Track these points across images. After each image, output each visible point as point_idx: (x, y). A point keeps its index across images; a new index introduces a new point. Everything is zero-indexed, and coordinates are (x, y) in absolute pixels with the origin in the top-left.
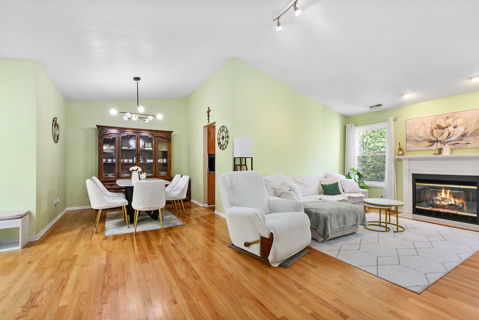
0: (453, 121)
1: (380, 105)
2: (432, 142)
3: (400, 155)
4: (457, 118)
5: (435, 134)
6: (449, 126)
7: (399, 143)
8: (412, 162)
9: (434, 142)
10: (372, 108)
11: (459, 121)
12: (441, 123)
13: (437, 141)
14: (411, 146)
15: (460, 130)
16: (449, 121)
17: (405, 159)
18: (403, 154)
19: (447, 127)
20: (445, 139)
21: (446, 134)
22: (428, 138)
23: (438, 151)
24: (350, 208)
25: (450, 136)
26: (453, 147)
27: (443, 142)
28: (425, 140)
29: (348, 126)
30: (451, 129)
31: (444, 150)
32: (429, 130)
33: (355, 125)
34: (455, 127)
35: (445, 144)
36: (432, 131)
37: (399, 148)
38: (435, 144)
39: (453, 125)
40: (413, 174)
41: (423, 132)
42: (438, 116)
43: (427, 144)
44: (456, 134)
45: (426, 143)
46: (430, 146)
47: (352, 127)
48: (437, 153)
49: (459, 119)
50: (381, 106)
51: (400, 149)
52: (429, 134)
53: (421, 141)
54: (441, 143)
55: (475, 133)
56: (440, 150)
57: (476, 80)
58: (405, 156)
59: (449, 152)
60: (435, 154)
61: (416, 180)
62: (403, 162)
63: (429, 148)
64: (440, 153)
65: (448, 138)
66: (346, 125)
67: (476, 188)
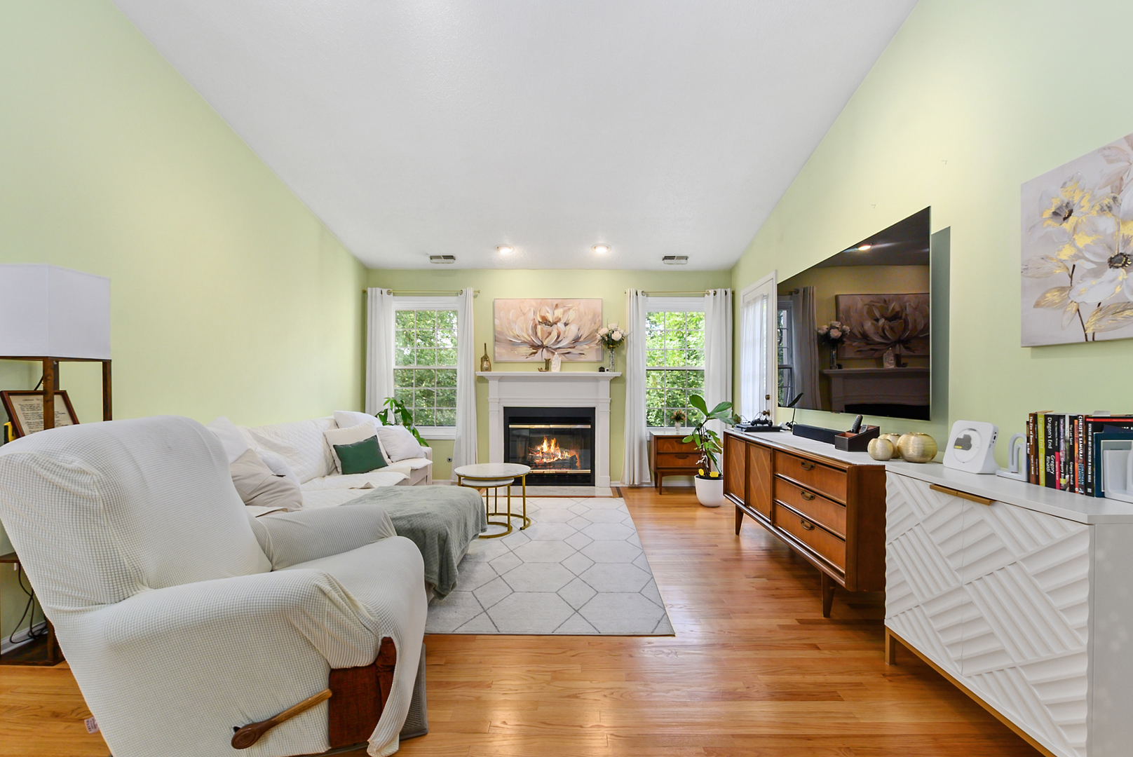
0: (564, 312)
1: (452, 257)
2: (536, 348)
3: (487, 370)
4: (569, 309)
5: (539, 334)
6: (558, 321)
7: (485, 344)
8: (505, 384)
9: (538, 347)
10: (434, 260)
11: (571, 315)
12: (547, 314)
13: (542, 346)
14: (502, 352)
15: (572, 331)
16: (558, 313)
17: (494, 378)
18: (488, 369)
19: (556, 323)
20: (553, 344)
21: (554, 335)
22: (530, 339)
23: (545, 364)
24: (465, 495)
25: (559, 340)
26: (565, 359)
27: (550, 349)
28: (525, 342)
29: (373, 292)
30: (560, 325)
31: (553, 363)
32: (531, 324)
33: (389, 293)
34: (566, 324)
35: (553, 353)
36: (535, 327)
37: (483, 354)
38: (540, 351)
39: (563, 321)
40: (504, 408)
41: (521, 330)
42: (543, 302)
43: (526, 350)
44: (567, 337)
45: (526, 348)
46: (531, 354)
47: (382, 297)
48: (544, 368)
49: (571, 311)
50: (452, 260)
51: (485, 358)
52: (530, 332)
53: (518, 344)
54: (548, 351)
55: (591, 338)
56: (548, 362)
57: (601, 251)
58: (494, 372)
59: (559, 368)
60: (540, 370)
61: (510, 418)
62: (490, 382)
63: (530, 359)
64: (547, 368)
65: (557, 341)
66: (369, 290)
67: (589, 427)
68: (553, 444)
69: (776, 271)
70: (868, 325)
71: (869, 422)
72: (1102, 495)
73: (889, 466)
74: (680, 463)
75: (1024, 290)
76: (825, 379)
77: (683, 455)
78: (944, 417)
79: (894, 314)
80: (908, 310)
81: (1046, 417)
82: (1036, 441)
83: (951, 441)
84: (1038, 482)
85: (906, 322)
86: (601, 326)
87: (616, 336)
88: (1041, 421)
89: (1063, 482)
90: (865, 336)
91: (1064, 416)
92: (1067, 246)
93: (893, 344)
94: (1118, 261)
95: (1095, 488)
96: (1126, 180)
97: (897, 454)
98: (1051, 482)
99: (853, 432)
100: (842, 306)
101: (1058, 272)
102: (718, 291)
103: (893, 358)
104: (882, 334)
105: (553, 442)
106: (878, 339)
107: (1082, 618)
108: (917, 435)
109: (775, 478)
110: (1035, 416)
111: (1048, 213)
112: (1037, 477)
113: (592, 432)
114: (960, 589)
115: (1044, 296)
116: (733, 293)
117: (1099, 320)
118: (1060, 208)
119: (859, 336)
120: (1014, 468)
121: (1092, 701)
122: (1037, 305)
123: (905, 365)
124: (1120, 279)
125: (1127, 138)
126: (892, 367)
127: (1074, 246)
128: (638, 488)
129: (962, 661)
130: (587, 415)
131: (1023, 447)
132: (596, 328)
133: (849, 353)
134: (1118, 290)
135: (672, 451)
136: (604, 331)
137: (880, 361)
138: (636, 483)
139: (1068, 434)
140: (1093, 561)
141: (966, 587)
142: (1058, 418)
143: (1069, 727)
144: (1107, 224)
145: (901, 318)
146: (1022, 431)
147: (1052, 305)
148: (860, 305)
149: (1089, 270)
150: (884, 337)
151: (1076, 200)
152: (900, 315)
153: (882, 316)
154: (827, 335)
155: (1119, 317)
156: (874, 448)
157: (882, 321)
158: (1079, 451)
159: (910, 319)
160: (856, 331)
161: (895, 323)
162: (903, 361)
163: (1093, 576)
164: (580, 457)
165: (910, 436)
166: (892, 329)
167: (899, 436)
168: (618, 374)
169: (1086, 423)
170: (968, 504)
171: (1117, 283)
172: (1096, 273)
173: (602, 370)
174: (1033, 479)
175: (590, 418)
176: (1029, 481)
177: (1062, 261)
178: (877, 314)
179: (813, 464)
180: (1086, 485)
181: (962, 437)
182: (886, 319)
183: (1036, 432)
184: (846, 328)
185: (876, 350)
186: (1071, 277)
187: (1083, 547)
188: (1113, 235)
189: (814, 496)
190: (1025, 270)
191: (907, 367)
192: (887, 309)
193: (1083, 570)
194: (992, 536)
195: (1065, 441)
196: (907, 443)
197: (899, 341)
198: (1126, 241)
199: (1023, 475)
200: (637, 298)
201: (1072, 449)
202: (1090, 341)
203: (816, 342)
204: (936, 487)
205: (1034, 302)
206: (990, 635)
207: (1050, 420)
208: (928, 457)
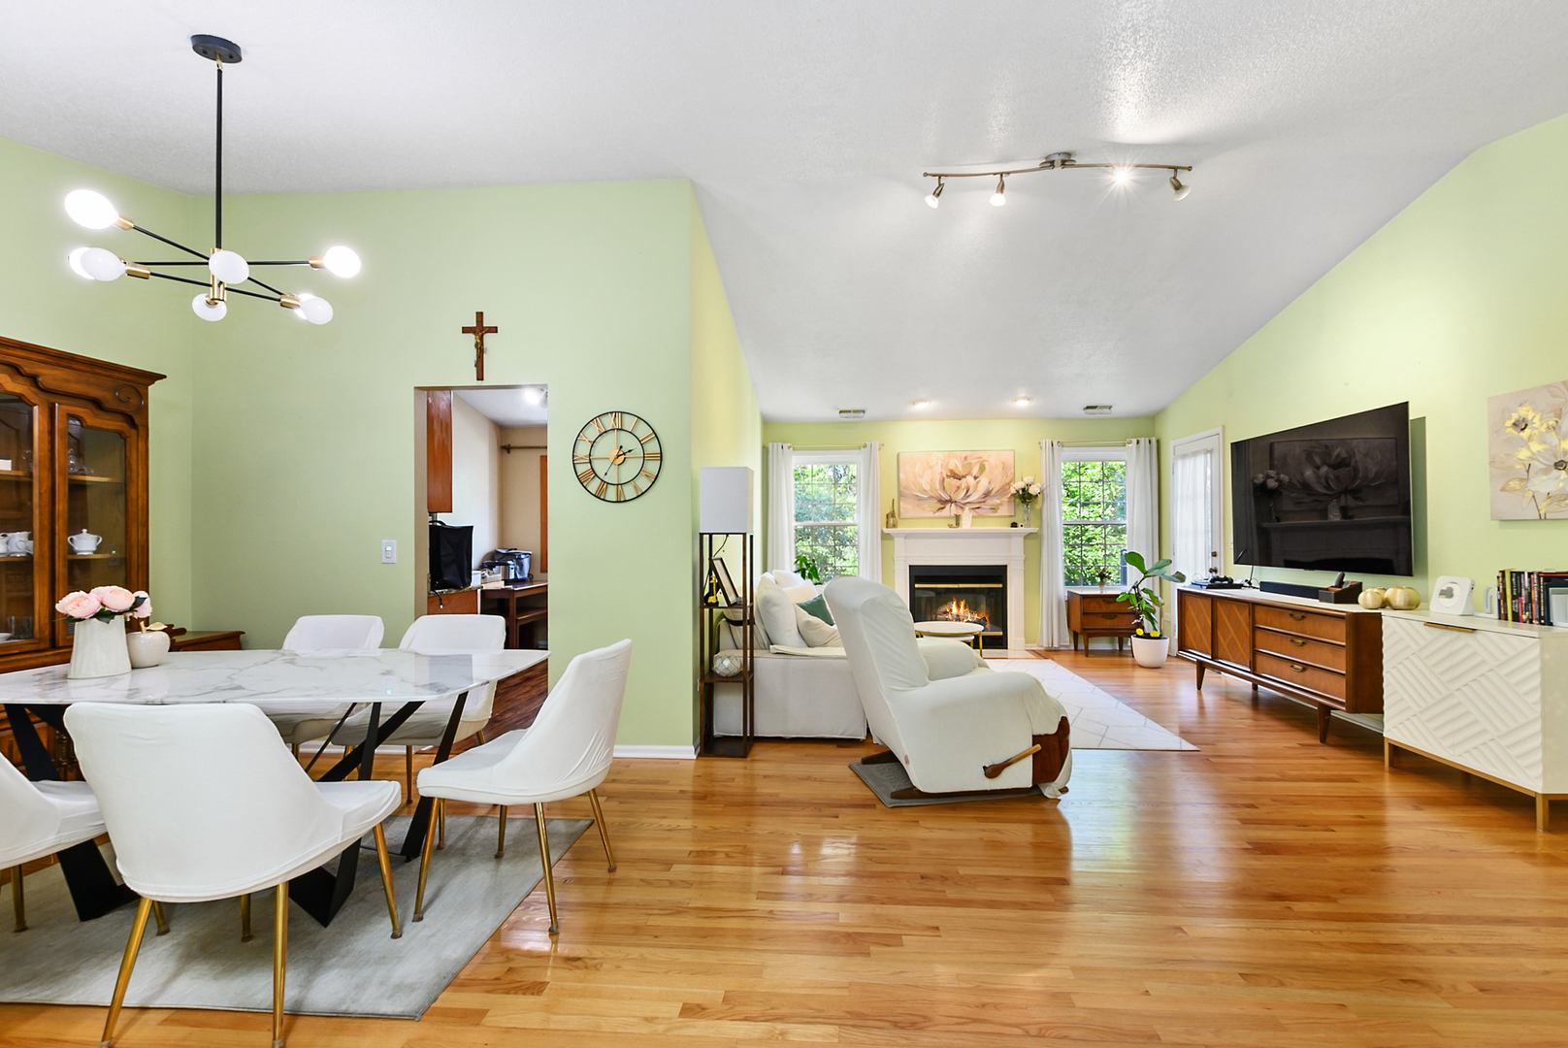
0: (975, 465)
1: (862, 411)
2: (944, 502)
3: (893, 526)
5: (947, 488)
6: (967, 474)
7: (893, 500)
8: (910, 542)
9: (947, 502)
10: (844, 415)
12: (956, 467)
13: (951, 501)
14: (908, 508)
15: (983, 484)
16: (968, 465)
17: (899, 535)
19: (964, 477)
20: (963, 499)
21: (963, 489)
22: (937, 493)
23: (954, 520)
25: (969, 494)
26: (975, 514)
27: (959, 504)
28: (932, 497)
29: (774, 447)
30: (970, 479)
31: (963, 518)
32: (938, 478)
33: (790, 448)
34: (975, 477)
35: (963, 508)
36: (942, 481)
37: (889, 510)
38: (948, 506)
39: (973, 473)
40: (910, 566)
41: (928, 480)
42: (952, 454)
43: (935, 505)
44: (977, 491)
45: (933, 503)
46: (940, 509)
47: (783, 452)
48: (954, 525)
50: (862, 414)
51: (891, 514)
52: (938, 486)
53: (925, 499)
54: (956, 506)
55: (1003, 490)
56: (958, 518)
57: (1022, 404)
58: (900, 529)
59: (970, 524)
60: (950, 526)
61: (916, 577)
62: (895, 539)
63: (938, 514)
64: (958, 524)
65: (967, 496)
66: (770, 445)
67: (1001, 586)
68: (962, 606)
69: (1224, 427)
70: (1309, 473)
71: (1351, 578)
72: (1551, 624)
73: (1383, 612)
74: (1108, 623)
75: (1492, 477)
76: (1263, 533)
77: (1111, 616)
78: (1424, 573)
79: (1339, 460)
80: (1358, 457)
81: (1512, 573)
82: (1504, 590)
83: (1436, 592)
84: (1506, 619)
85: (1356, 470)
86: (1013, 480)
87: (1033, 490)
88: (1508, 576)
89: (1524, 617)
90: (1306, 486)
91: (1523, 573)
92: (1524, 449)
93: (1337, 496)
94: (1559, 465)
95: (1546, 621)
96: (1564, 411)
97: (1385, 604)
98: (1516, 618)
99: (1336, 587)
100: (1277, 454)
101: (1518, 467)
102: (1142, 440)
103: (1338, 511)
104: (1325, 484)
105: (962, 604)
106: (1322, 490)
107: (1537, 696)
108: (1402, 588)
109: (1254, 629)
110: (1503, 572)
111: (1509, 423)
112: (1506, 615)
113: (1003, 592)
114: (1451, 695)
115: (1507, 483)
116: (1158, 442)
117: (1549, 504)
118: (1518, 421)
119: (1299, 486)
120: (1488, 610)
121: (1545, 747)
122: (1503, 490)
123: (1351, 517)
124: (1562, 478)
125: (1564, 383)
126: (1338, 519)
127: (1530, 450)
128: (1057, 651)
129: (1453, 746)
130: (998, 574)
131: (1495, 595)
132: (1008, 481)
133: (1287, 505)
134: (1561, 485)
135: (1098, 611)
136: (1019, 485)
137: (1324, 513)
138: (1056, 645)
139: (1527, 584)
140: (1543, 661)
141: (1456, 693)
142: (1520, 574)
143: (1531, 766)
144: (1553, 438)
145: (1348, 465)
146: (1494, 583)
147: (1514, 490)
148: (1298, 450)
149: (1541, 469)
150: (1328, 487)
151: (1530, 418)
152: (1347, 462)
153: (1324, 463)
154: (1264, 485)
155: (1563, 504)
156: (1365, 599)
157: (1324, 469)
158: (1535, 596)
159: (1361, 468)
160: (1295, 482)
161: (1342, 471)
162: (1350, 513)
163: (1542, 670)
164: (990, 619)
165: (1396, 589)
166: (1337, 478)
167: (1385, 590)
168: (1033, 529)
169: (1539, 577)
170: (1455, 634)
171: (1560, 481)
172: (1546, 472)
173: (1014, 525)
174: (1503, 617)
175: (1001, 577)
176: (1500, 619)
177: (1521, 460)
178: (1318, 461)
179: (1303, 614)
180: (1540, 618)
181: (1445, 588)
182: (1330, 466)
183: (1504, 584)
184: (1284, 477)
185: (1320, 501)
186: (1528, 472)
187: (1536, 652)
188: (1556, 446)
189: (1306, 641)
190: (1492, 463)
191: (1356, 519)
192: (1330, 455)
193: (1537, 666)
194: (1475, 654)
195: (1526, 589)
196: (1394, 594)
197: (1347, 491)
198: (1565, 453)
199: (1496, 615)
200: (1053, 449)
201: (1530, 594)
202: (1542, 519)
203: (1252, 492)
204: (1429, 624)
205: (1500, 488)
206: (1475, 722)
207: (1514, 575)
208: (1411, 606)
